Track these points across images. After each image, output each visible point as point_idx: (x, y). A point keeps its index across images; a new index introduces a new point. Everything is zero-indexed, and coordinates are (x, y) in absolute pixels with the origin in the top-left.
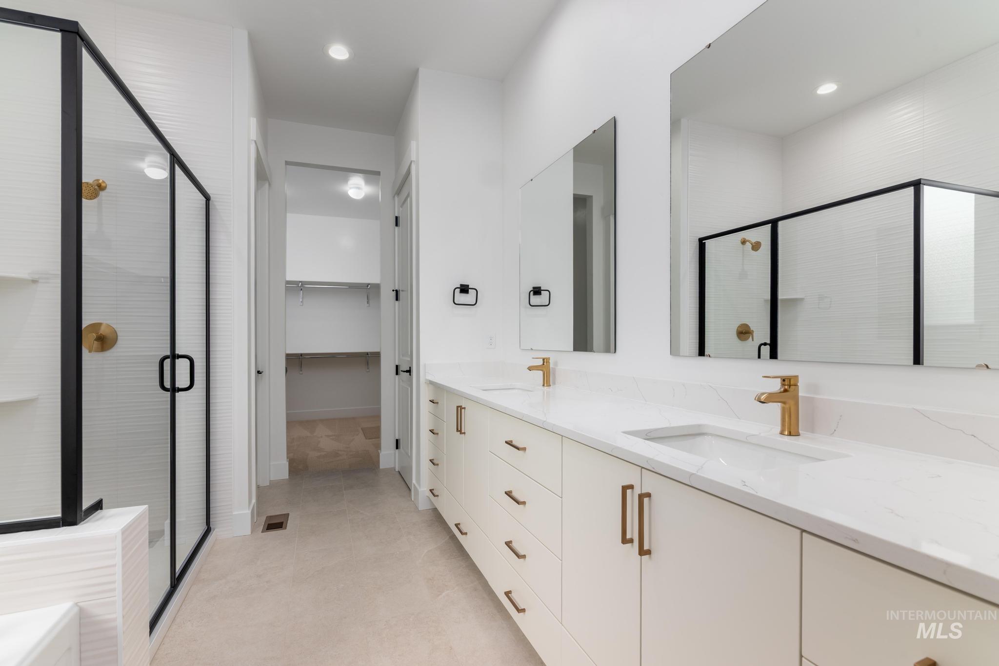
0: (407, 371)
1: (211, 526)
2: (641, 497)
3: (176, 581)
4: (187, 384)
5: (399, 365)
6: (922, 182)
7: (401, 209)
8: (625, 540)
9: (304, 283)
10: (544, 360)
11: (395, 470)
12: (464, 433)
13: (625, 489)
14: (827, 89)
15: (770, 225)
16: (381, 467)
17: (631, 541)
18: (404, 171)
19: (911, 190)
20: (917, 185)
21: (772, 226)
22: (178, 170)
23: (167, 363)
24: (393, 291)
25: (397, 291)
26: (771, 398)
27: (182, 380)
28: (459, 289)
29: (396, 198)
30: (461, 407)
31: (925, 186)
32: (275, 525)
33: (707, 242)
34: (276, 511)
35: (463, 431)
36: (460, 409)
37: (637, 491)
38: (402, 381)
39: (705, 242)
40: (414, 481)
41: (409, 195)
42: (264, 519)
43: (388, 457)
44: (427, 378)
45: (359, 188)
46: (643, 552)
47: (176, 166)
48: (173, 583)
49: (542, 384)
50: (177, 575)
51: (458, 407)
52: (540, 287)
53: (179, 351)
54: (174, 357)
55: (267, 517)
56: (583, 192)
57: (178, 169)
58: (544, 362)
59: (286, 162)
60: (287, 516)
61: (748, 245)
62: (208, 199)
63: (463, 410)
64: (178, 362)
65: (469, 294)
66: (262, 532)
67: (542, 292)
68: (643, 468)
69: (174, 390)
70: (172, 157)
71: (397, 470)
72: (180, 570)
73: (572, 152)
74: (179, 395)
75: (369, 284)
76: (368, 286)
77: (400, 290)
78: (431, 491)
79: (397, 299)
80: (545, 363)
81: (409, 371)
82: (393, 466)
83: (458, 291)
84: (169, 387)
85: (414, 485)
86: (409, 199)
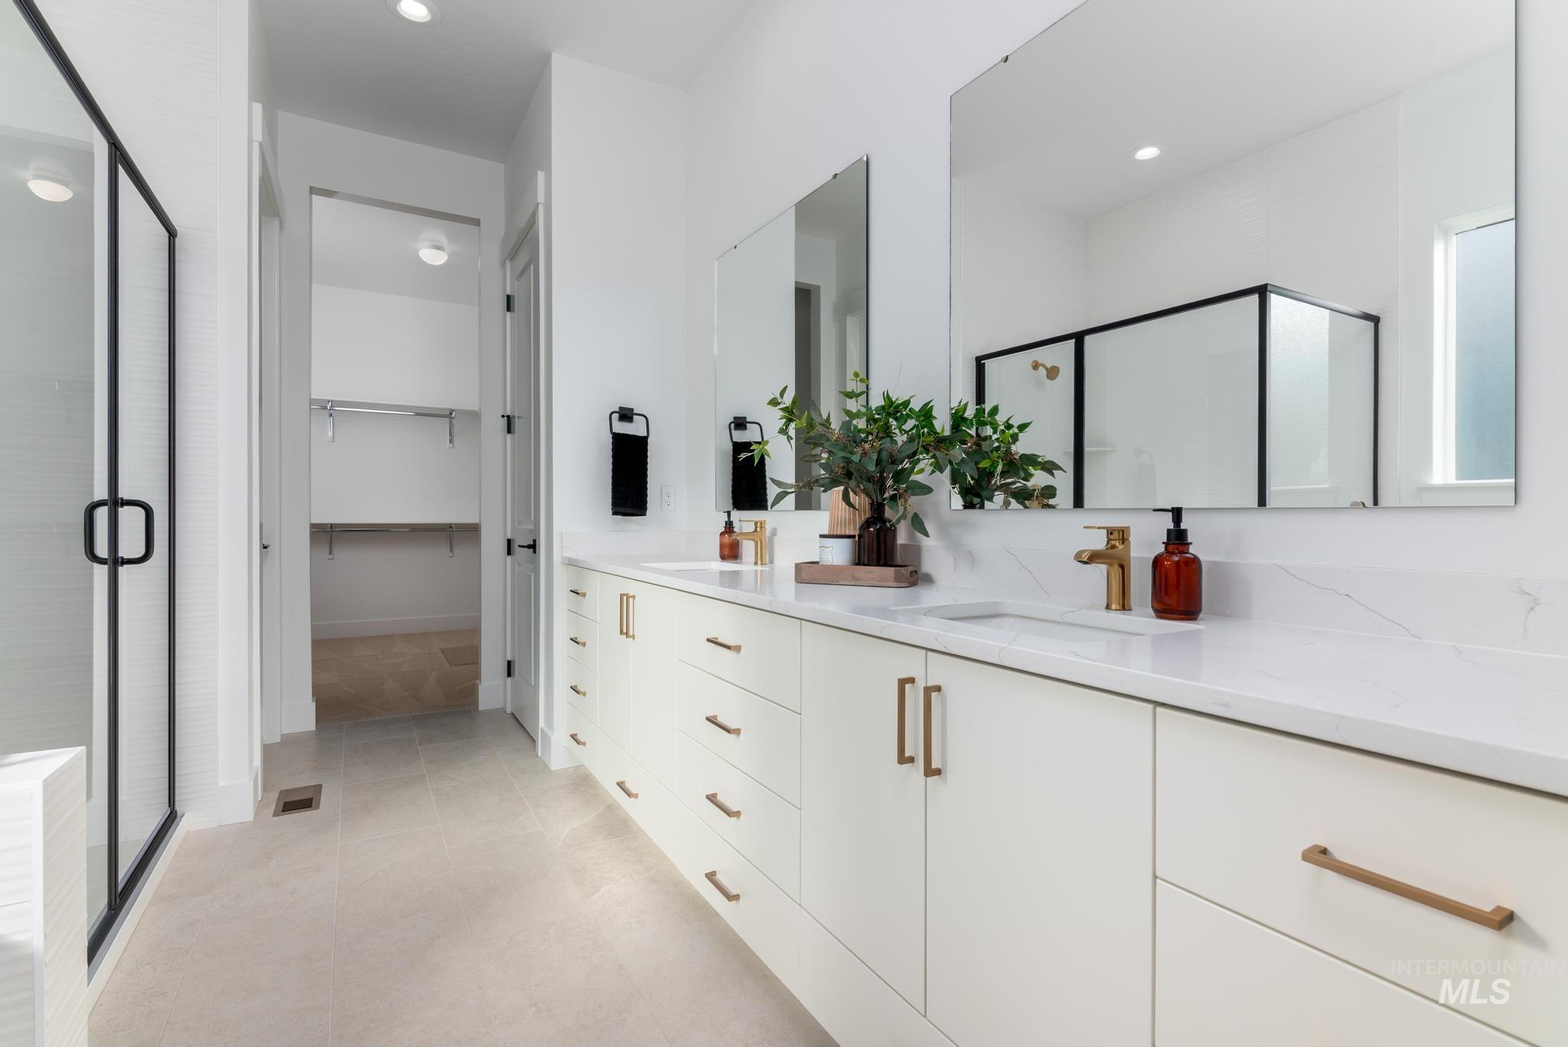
0: (529, 547)
1: (177, 808)
2: (929, 691)
3: (119, 897)
4: (140, 551)
5: (513, 540)
6: (1269, 288)
7: (516, 283)
8: (903, 759)
9: (334, 403)
10: (756, 524)
11: (505, 712)
12: (633, 637)
13: (903, 683)
14: (1147, 153)
15: (1074, 340)
16: (480, 709)
17: (911, 760)
18: (522, 221)
19: (1255, 298)
20: (1262, 291)
21: (1075, 342)
22: (123, 177)
23: (102, 515)
24: (503, 416)
25: (508, 417)
26: (1094, 557)
27: (131, 544)
28: (617, 414)
29: (508, 264)
30: (626, 595)
31: (1272, 295)
32: (296, 803)
33: (988, 363)
34: (298, 781)
35: (631, 634)
36: (625, 599)
37: (921, 684)
38: (519, 564)
39: (984, 363)
40: (542, 723)
41: (534, 259)
42: (275, 795)
43: (492, 691)
44: (564, 555)
45: (438, 248)
46: (930, 771)
47: (120, 167)
48: (113, 903)
49: (753, 561)
50: (120, 888)
51: (622, 596)
52: (745, 418)
53: (124, 493)
54: (115, 502)
55: (281, 792)
56: (808, 280)
57: (122, 175)
58: (756, 527)
59: (311, 188)
60: (318, 788)
61: (1042, 370)
62: (172, 234)
63: (631, 600)
64: (124, 512)
65: (633, 424)
66: (274, 816)
67: (748, 425)
68: (928, 649)
69: (115, 562)
70: (114, 148)
71: (509, 711)
72: (126, 879)
73: (792, 213)
74: (123, 571)
75: (453, 411)
76: (451, 414)
77: (514, 417)
78: (574, 737)
79: (509, 431)
80: (758, 529)
81: (533, 547)
82: (501, 706)
83: (615, 416)
84: (106, 557)
85: (542, 731)
86: (532, 266)
